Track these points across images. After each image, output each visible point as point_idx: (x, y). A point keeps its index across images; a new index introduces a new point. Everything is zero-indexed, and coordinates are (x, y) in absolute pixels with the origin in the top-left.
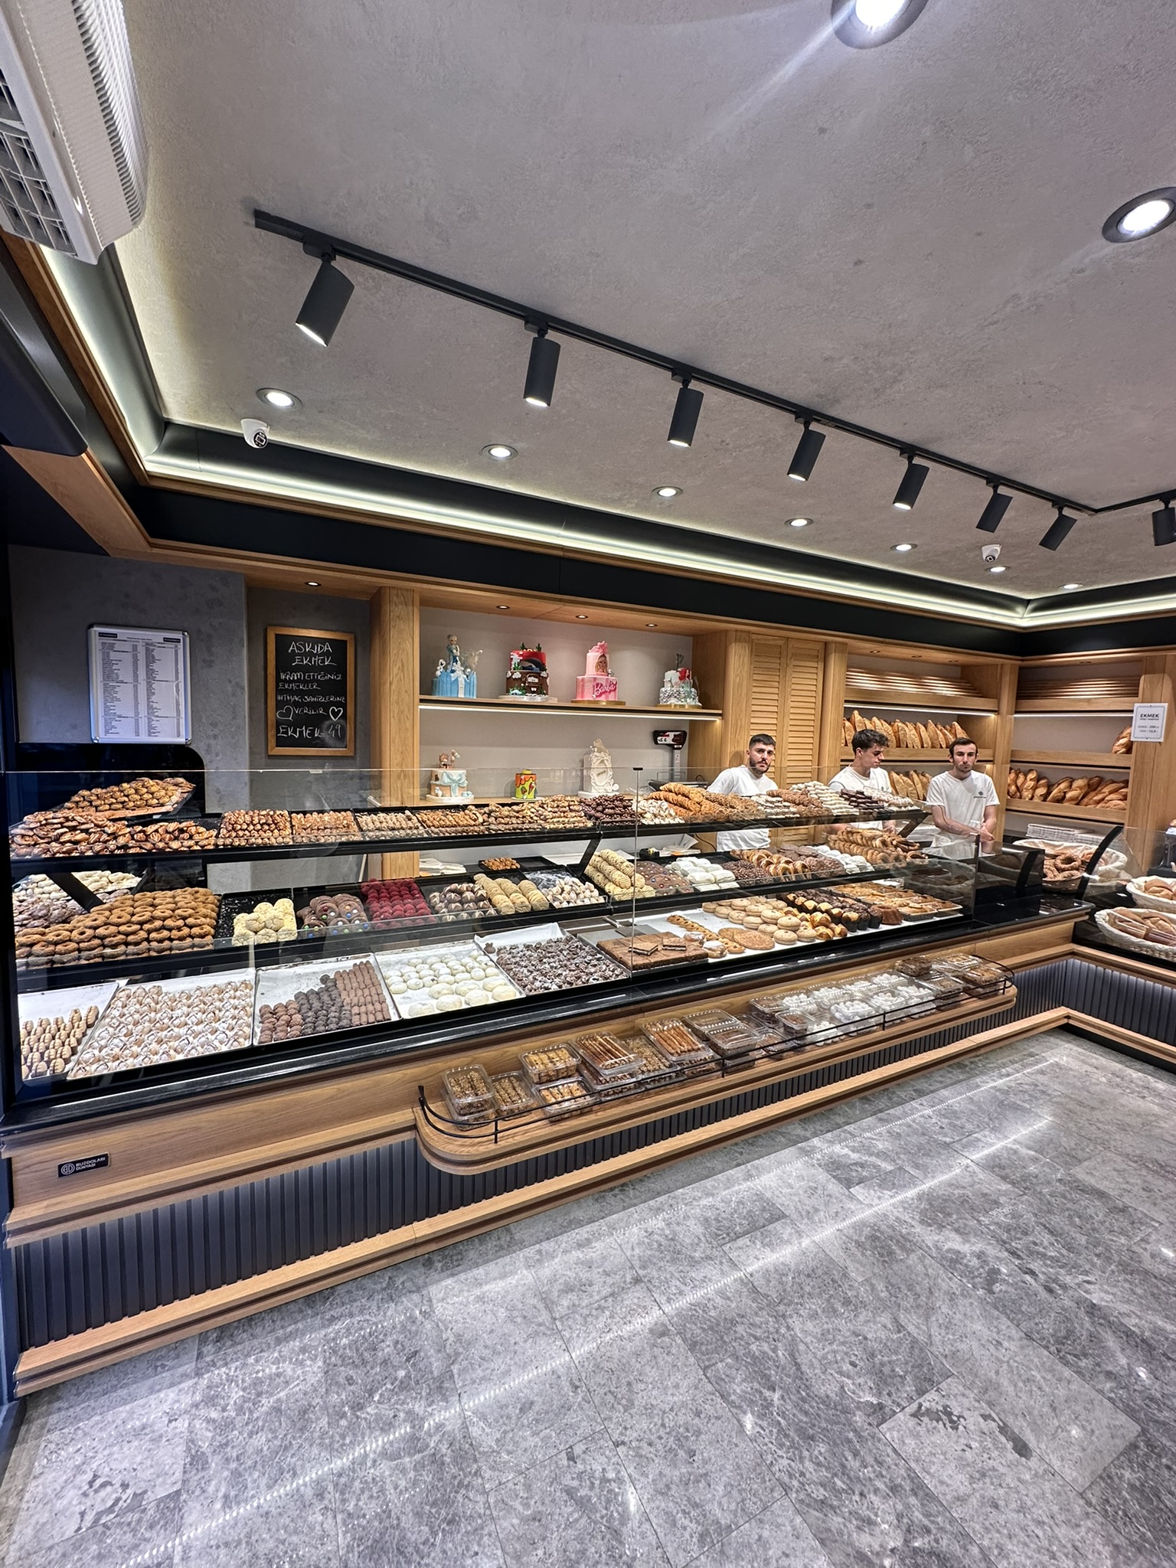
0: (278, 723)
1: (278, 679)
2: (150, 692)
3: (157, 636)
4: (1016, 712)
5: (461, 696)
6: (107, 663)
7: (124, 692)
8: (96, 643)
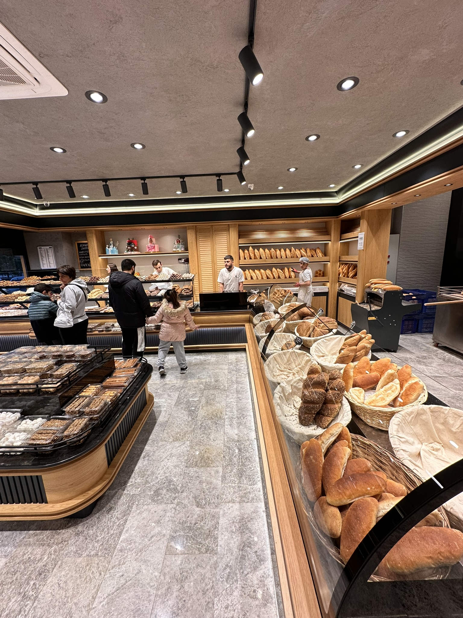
0: (81, 263)
1: (79, 253)
2: (49, 259)
3: (48, 247)
4: (341, 240)
5: (110, 254)
6: (41, 253)
7: (44, 259)
8: (39, 249)
